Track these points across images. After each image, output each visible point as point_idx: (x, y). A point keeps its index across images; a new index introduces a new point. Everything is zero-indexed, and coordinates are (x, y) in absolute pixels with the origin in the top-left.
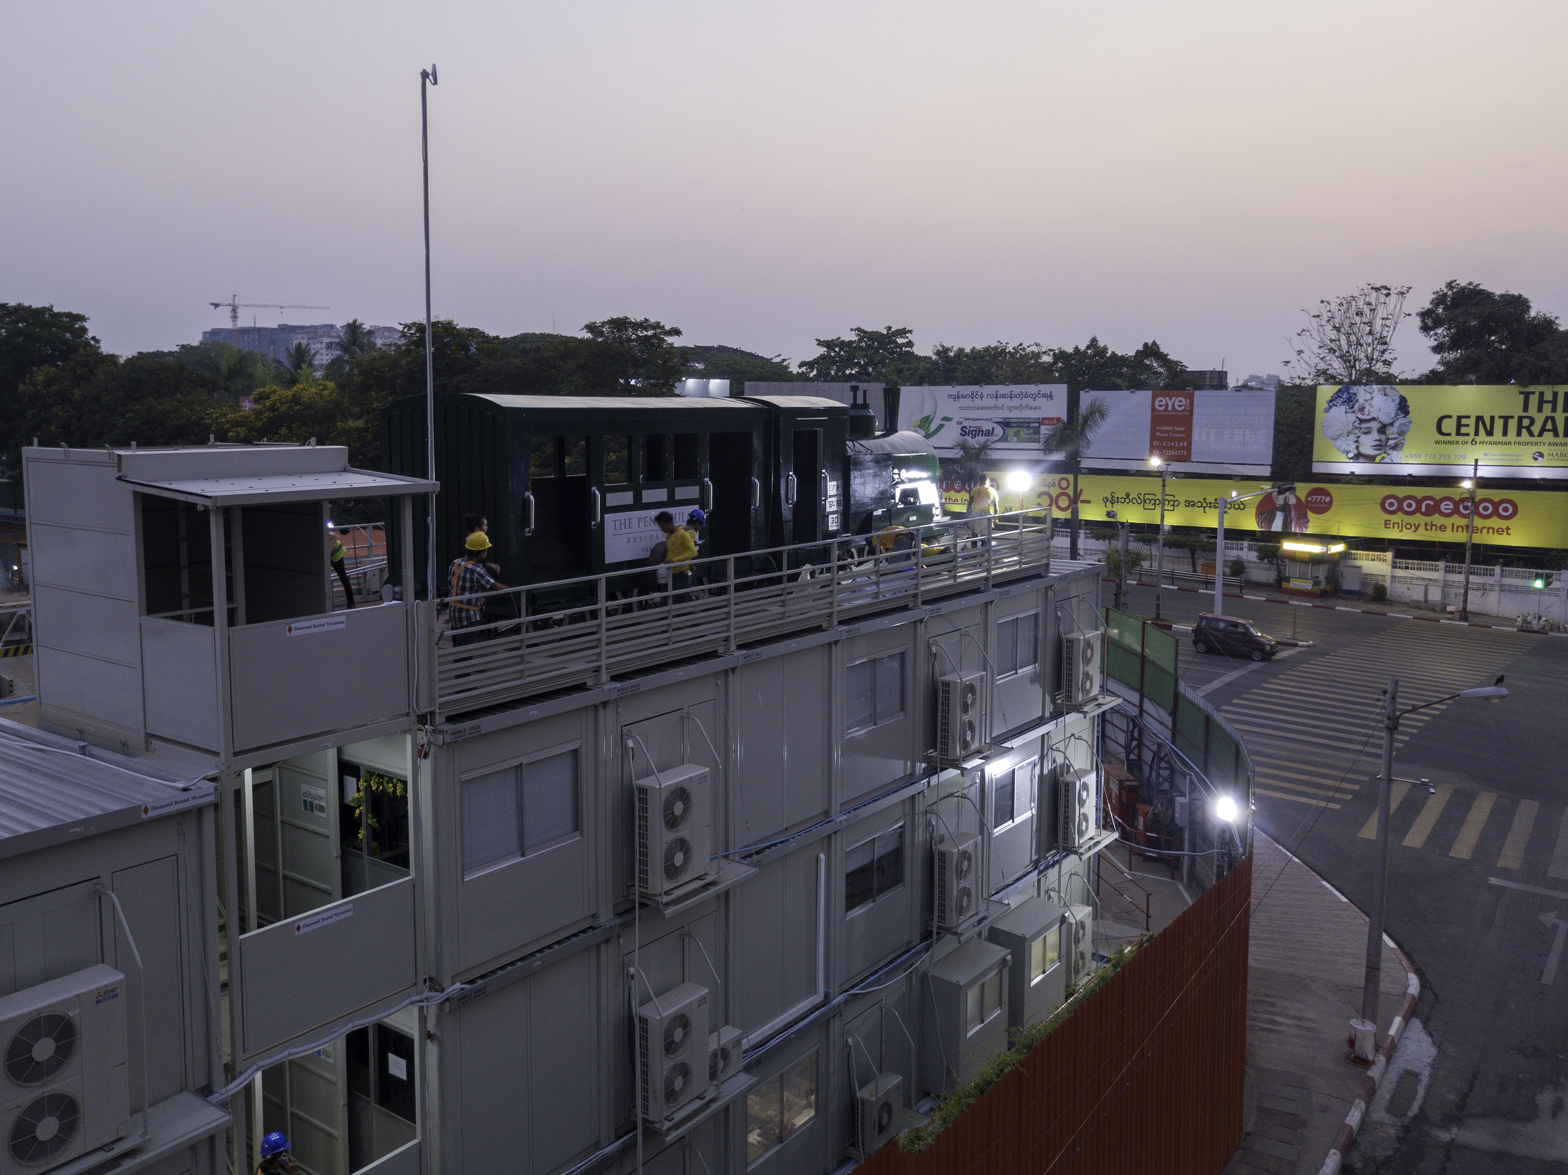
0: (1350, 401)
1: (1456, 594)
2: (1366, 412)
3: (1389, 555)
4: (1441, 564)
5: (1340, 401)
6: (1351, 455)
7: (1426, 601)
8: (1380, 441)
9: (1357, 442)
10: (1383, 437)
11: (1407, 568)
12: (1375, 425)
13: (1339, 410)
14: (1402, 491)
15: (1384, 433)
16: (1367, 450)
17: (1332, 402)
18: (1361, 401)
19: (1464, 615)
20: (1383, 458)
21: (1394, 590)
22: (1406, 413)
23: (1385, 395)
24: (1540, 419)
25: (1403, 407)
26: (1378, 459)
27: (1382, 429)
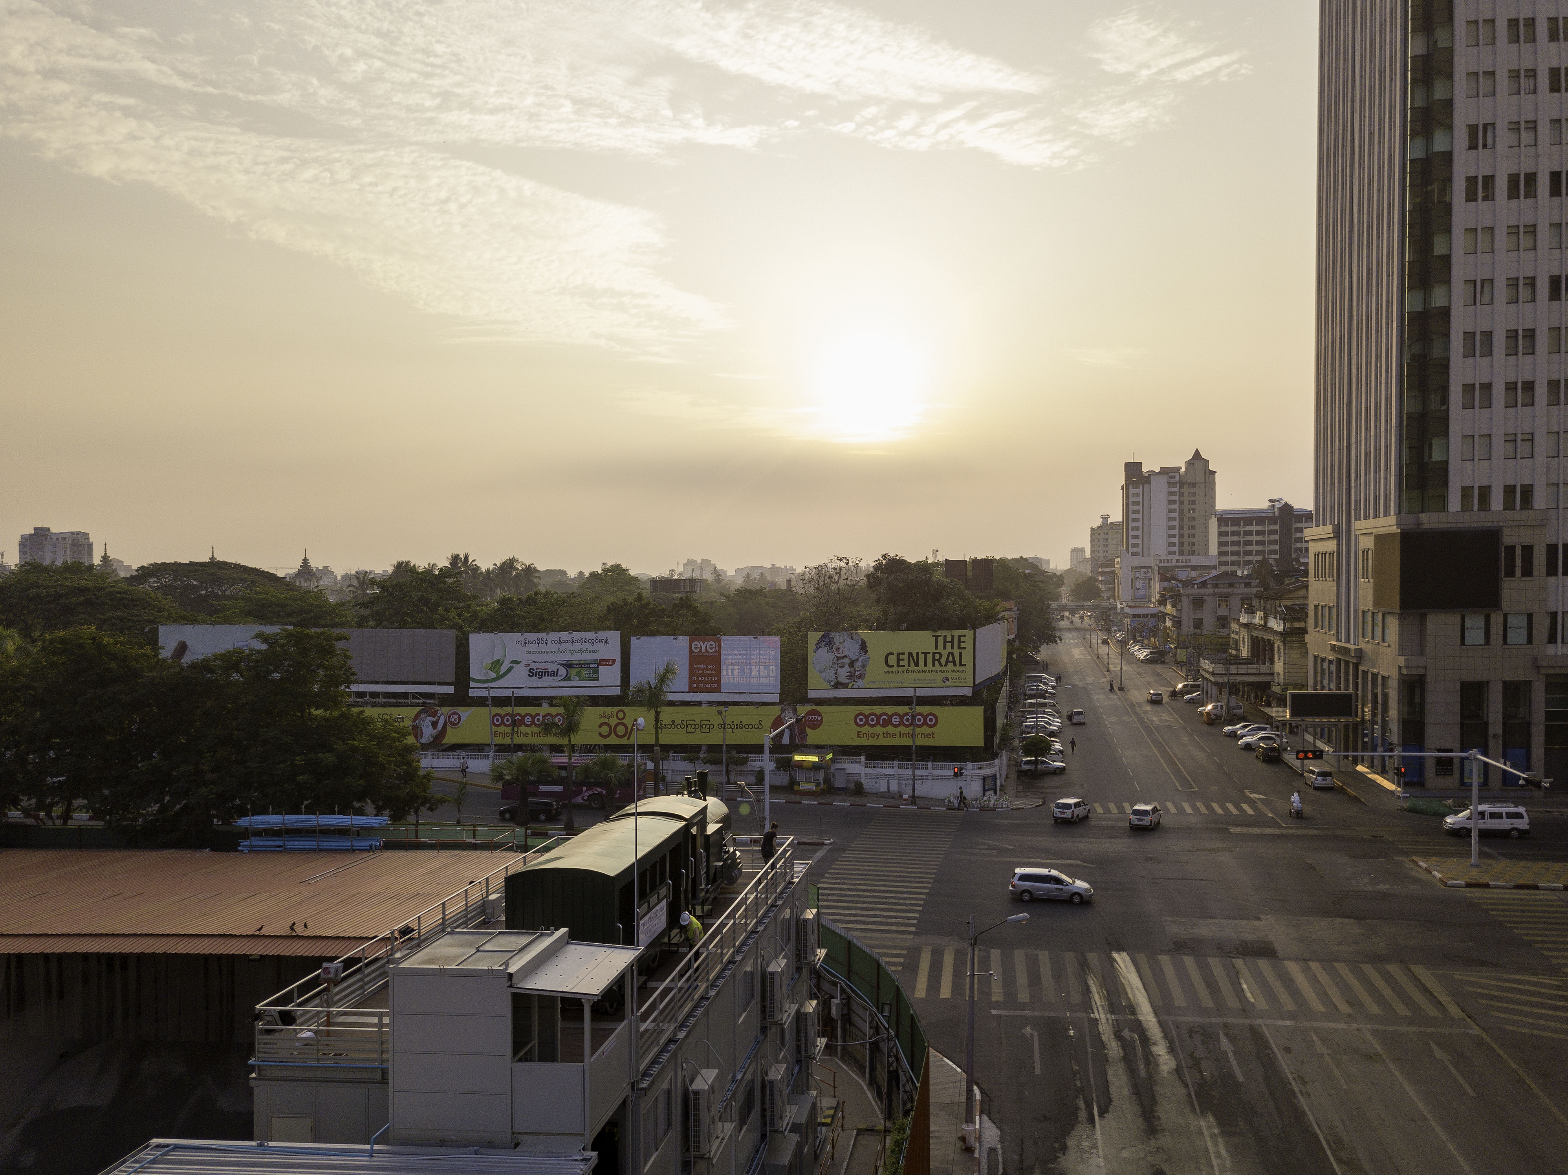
0: (830, 643)
1: (906, 784)
2: (841, 652)
3: (863, 758)
4: (896, 763)
5: (823, 643)
6: (833, 684)
7: (889, 791)
8: (850, 672)
9: (836, 673)
10: (852, 669)
11: (874, 767)
12: (847, 661)
13: (823, 651)
14: (867, 710)
15: (853, 667)
16: (843, 679)
17: (818, 645)
18: (837, 643)
19: (914, 799)
20: (853, 685)
21: (868, 784)
22: (866, 652)
23: (852, 639)
24: (945, 653)
25: (864, 648)
26: (850, 685)
27: (851, 664)
